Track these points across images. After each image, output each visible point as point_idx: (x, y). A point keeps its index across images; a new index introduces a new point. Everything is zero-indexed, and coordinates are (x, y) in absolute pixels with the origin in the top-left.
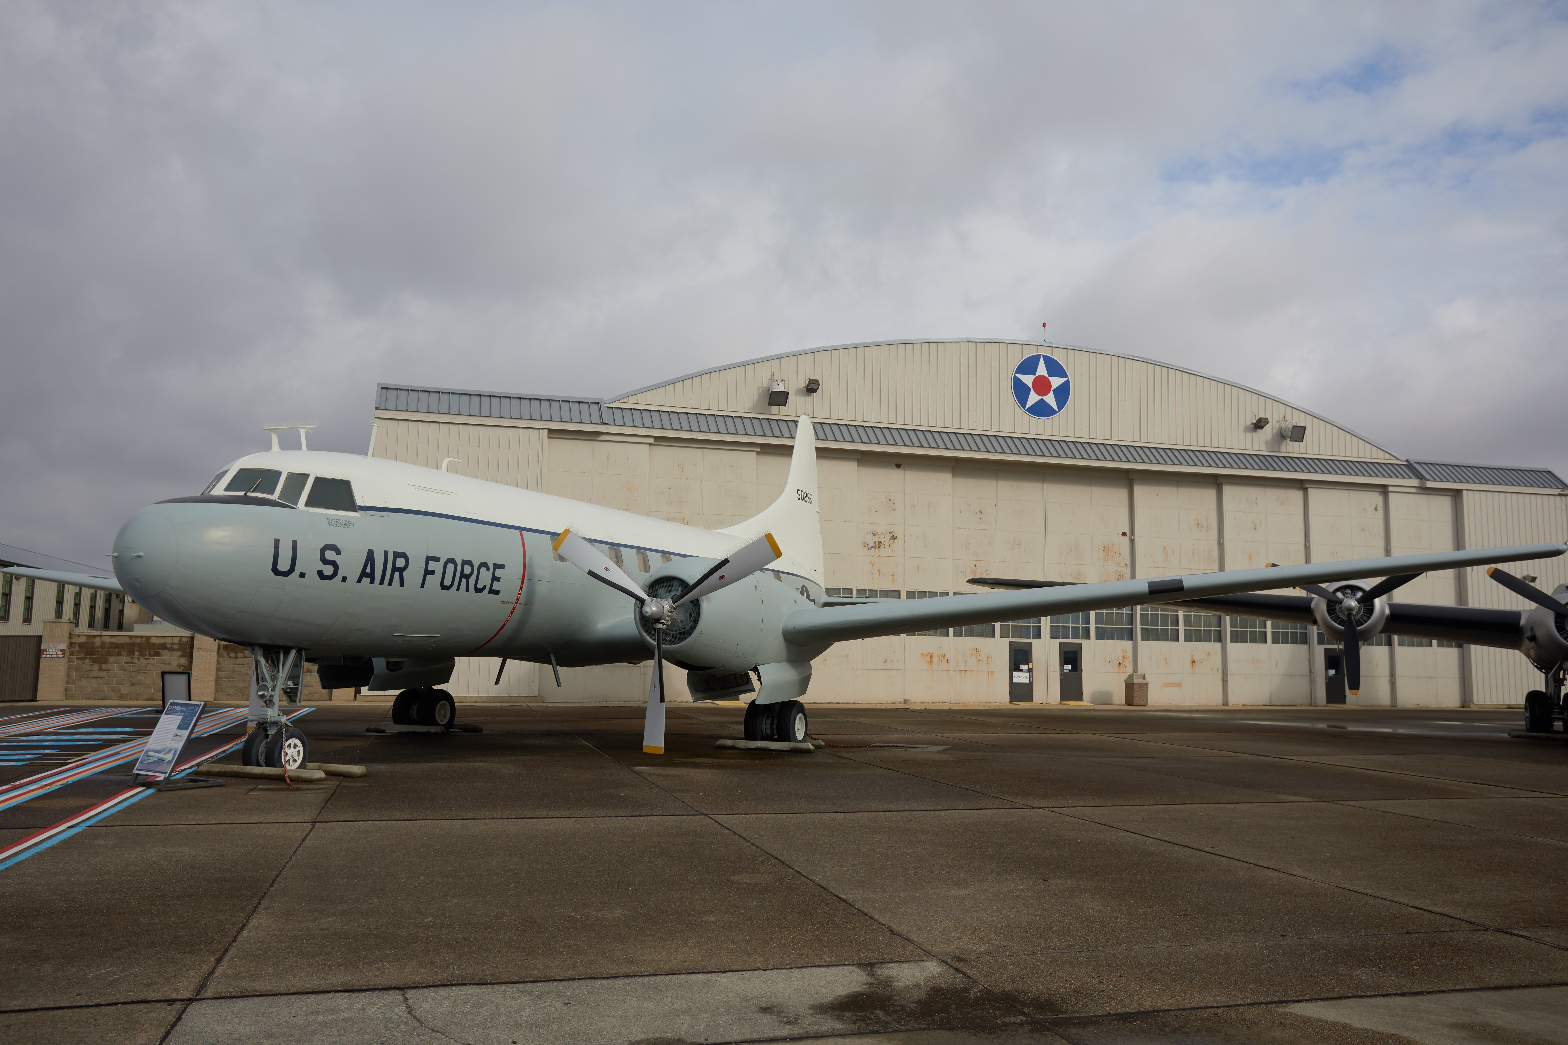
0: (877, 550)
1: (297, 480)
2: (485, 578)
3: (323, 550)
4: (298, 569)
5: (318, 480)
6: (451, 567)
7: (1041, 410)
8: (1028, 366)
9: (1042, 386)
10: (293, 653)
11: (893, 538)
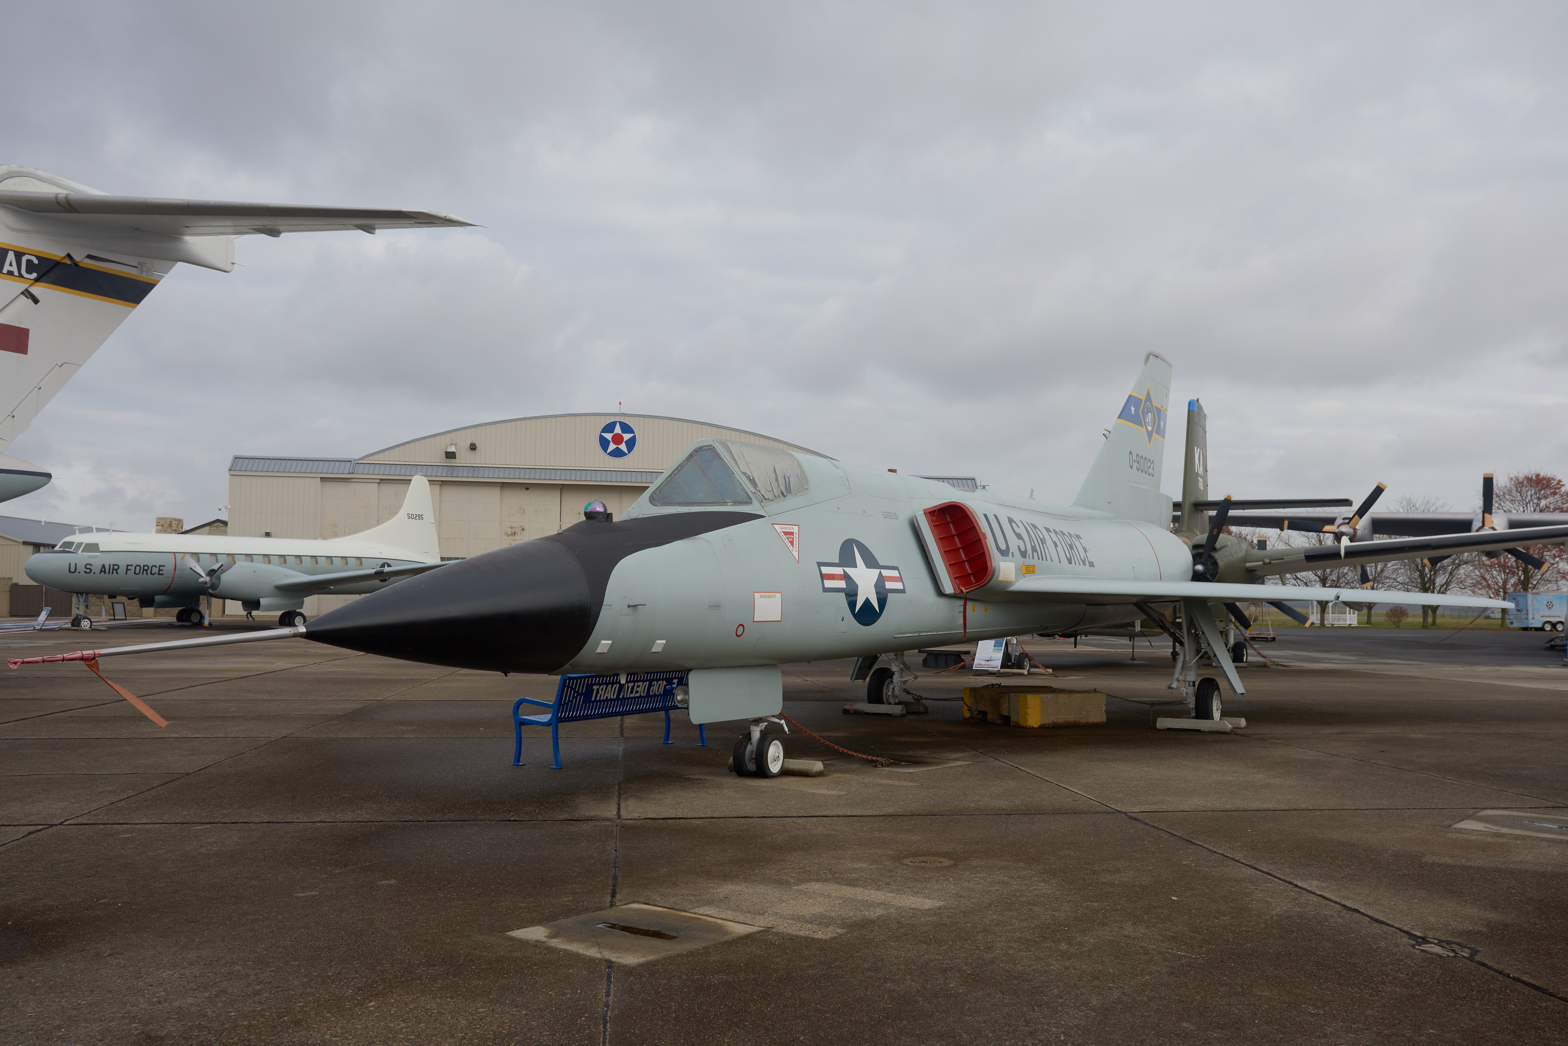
0: (513, 536)
1: (80, 544)
2: (155, 570)
3: (86, 565)
4: (77, 571)
5: (87, 544)
6: (138, 568)
7: (617, 453)
8: (609, 428)
9: (618, 439)
10: (84, 594)
11: (523, 529)
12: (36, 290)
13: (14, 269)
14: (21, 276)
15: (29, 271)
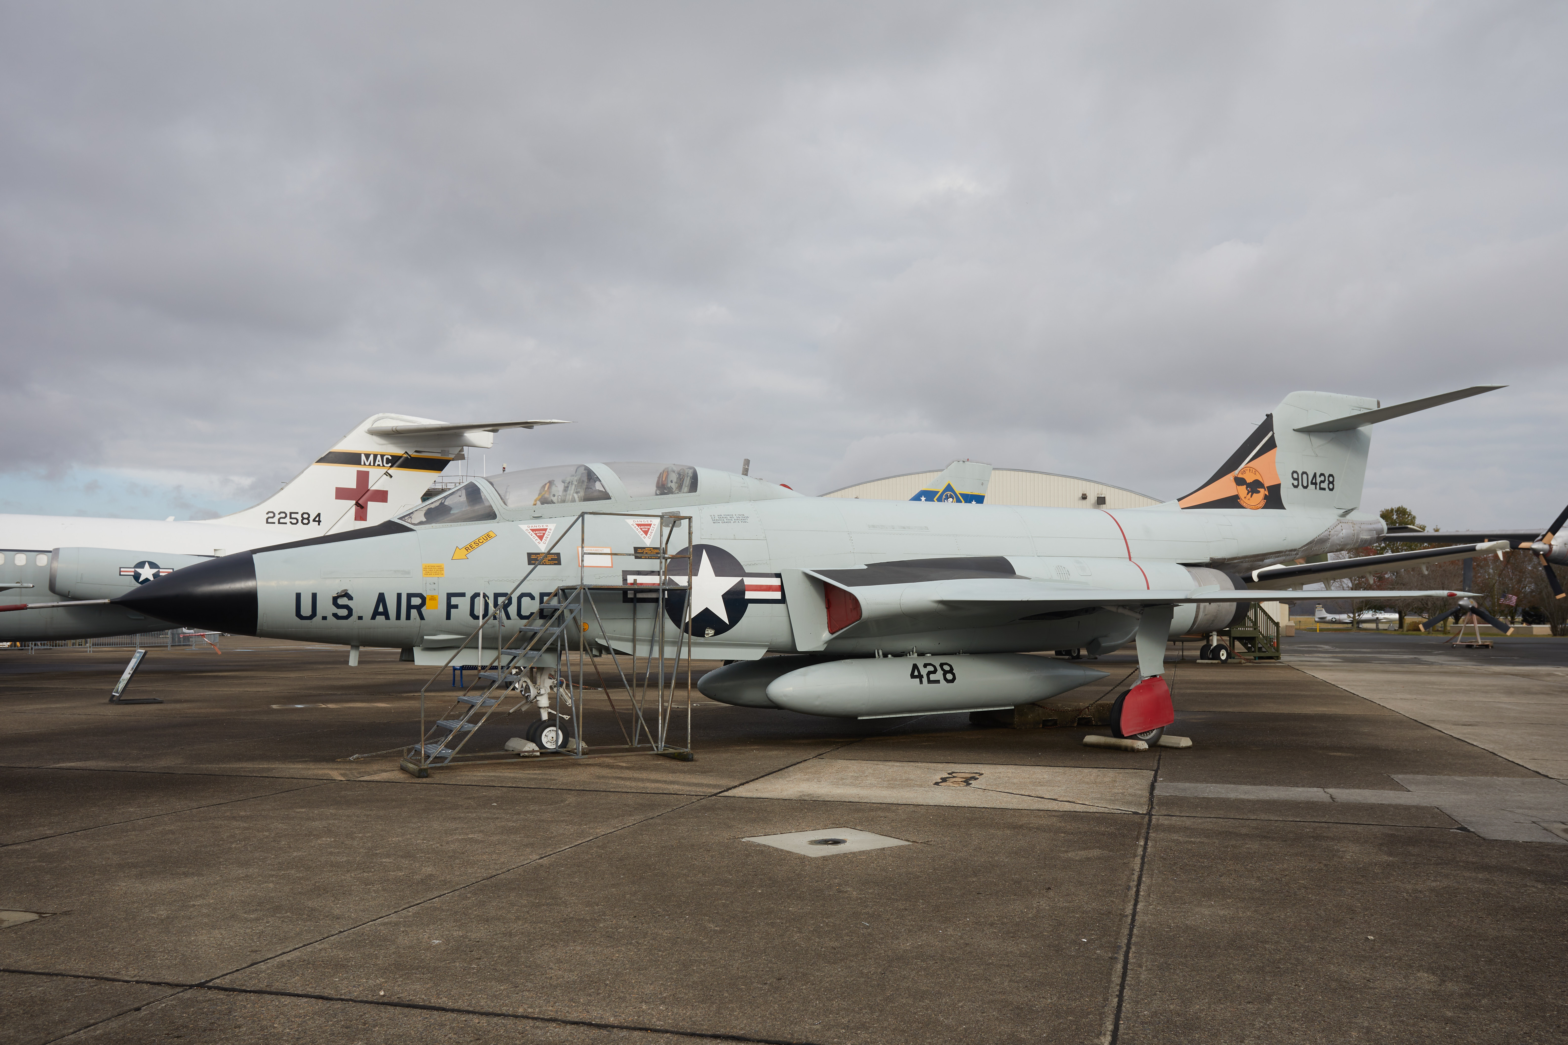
12: (391, 471)
13: (380, 463)
14: (383, 466)
15: (387, 463)
